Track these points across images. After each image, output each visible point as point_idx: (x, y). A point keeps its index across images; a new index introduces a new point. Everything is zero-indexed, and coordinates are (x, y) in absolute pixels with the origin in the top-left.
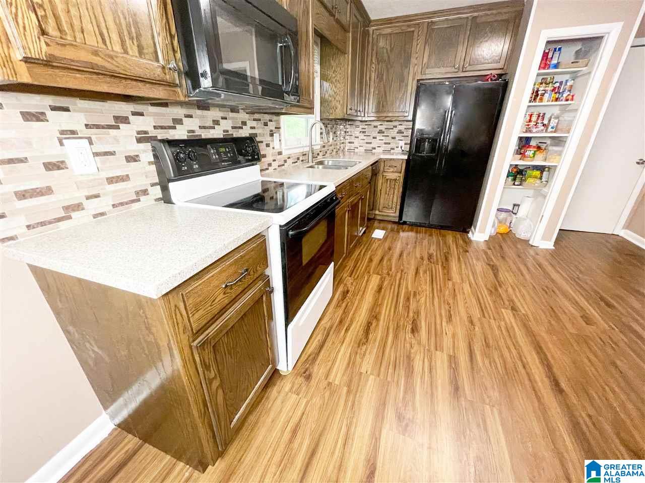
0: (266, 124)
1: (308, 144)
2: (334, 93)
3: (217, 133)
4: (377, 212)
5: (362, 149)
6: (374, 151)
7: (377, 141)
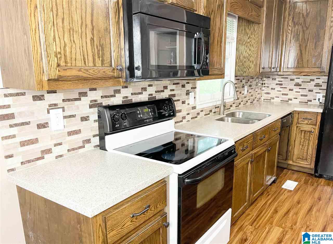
0: (183, 86)
1: (220, 99)
2: (248, 55)
3: (144, 97)
4: (291, 162)
5: (278, 100)
6: (290, 102)
7: (293, 92)
